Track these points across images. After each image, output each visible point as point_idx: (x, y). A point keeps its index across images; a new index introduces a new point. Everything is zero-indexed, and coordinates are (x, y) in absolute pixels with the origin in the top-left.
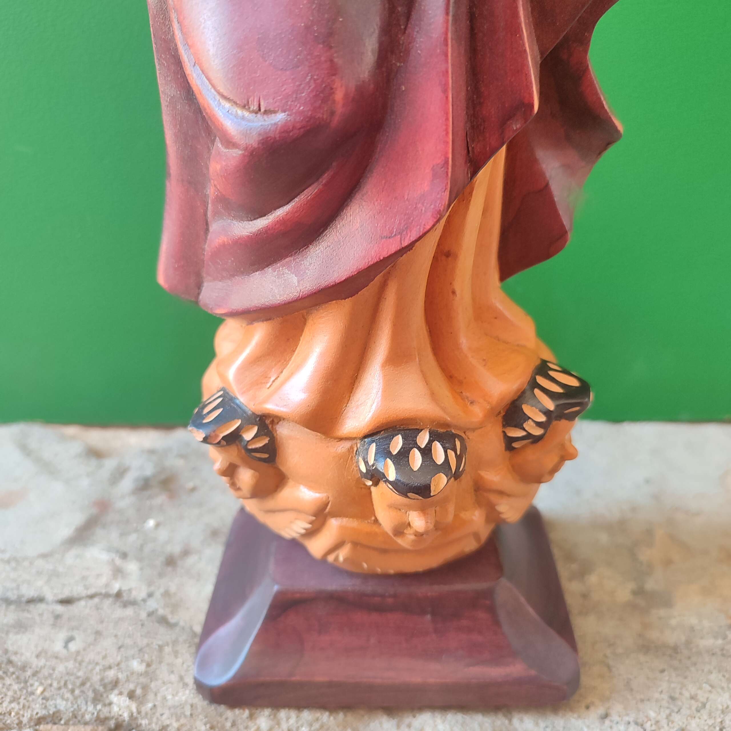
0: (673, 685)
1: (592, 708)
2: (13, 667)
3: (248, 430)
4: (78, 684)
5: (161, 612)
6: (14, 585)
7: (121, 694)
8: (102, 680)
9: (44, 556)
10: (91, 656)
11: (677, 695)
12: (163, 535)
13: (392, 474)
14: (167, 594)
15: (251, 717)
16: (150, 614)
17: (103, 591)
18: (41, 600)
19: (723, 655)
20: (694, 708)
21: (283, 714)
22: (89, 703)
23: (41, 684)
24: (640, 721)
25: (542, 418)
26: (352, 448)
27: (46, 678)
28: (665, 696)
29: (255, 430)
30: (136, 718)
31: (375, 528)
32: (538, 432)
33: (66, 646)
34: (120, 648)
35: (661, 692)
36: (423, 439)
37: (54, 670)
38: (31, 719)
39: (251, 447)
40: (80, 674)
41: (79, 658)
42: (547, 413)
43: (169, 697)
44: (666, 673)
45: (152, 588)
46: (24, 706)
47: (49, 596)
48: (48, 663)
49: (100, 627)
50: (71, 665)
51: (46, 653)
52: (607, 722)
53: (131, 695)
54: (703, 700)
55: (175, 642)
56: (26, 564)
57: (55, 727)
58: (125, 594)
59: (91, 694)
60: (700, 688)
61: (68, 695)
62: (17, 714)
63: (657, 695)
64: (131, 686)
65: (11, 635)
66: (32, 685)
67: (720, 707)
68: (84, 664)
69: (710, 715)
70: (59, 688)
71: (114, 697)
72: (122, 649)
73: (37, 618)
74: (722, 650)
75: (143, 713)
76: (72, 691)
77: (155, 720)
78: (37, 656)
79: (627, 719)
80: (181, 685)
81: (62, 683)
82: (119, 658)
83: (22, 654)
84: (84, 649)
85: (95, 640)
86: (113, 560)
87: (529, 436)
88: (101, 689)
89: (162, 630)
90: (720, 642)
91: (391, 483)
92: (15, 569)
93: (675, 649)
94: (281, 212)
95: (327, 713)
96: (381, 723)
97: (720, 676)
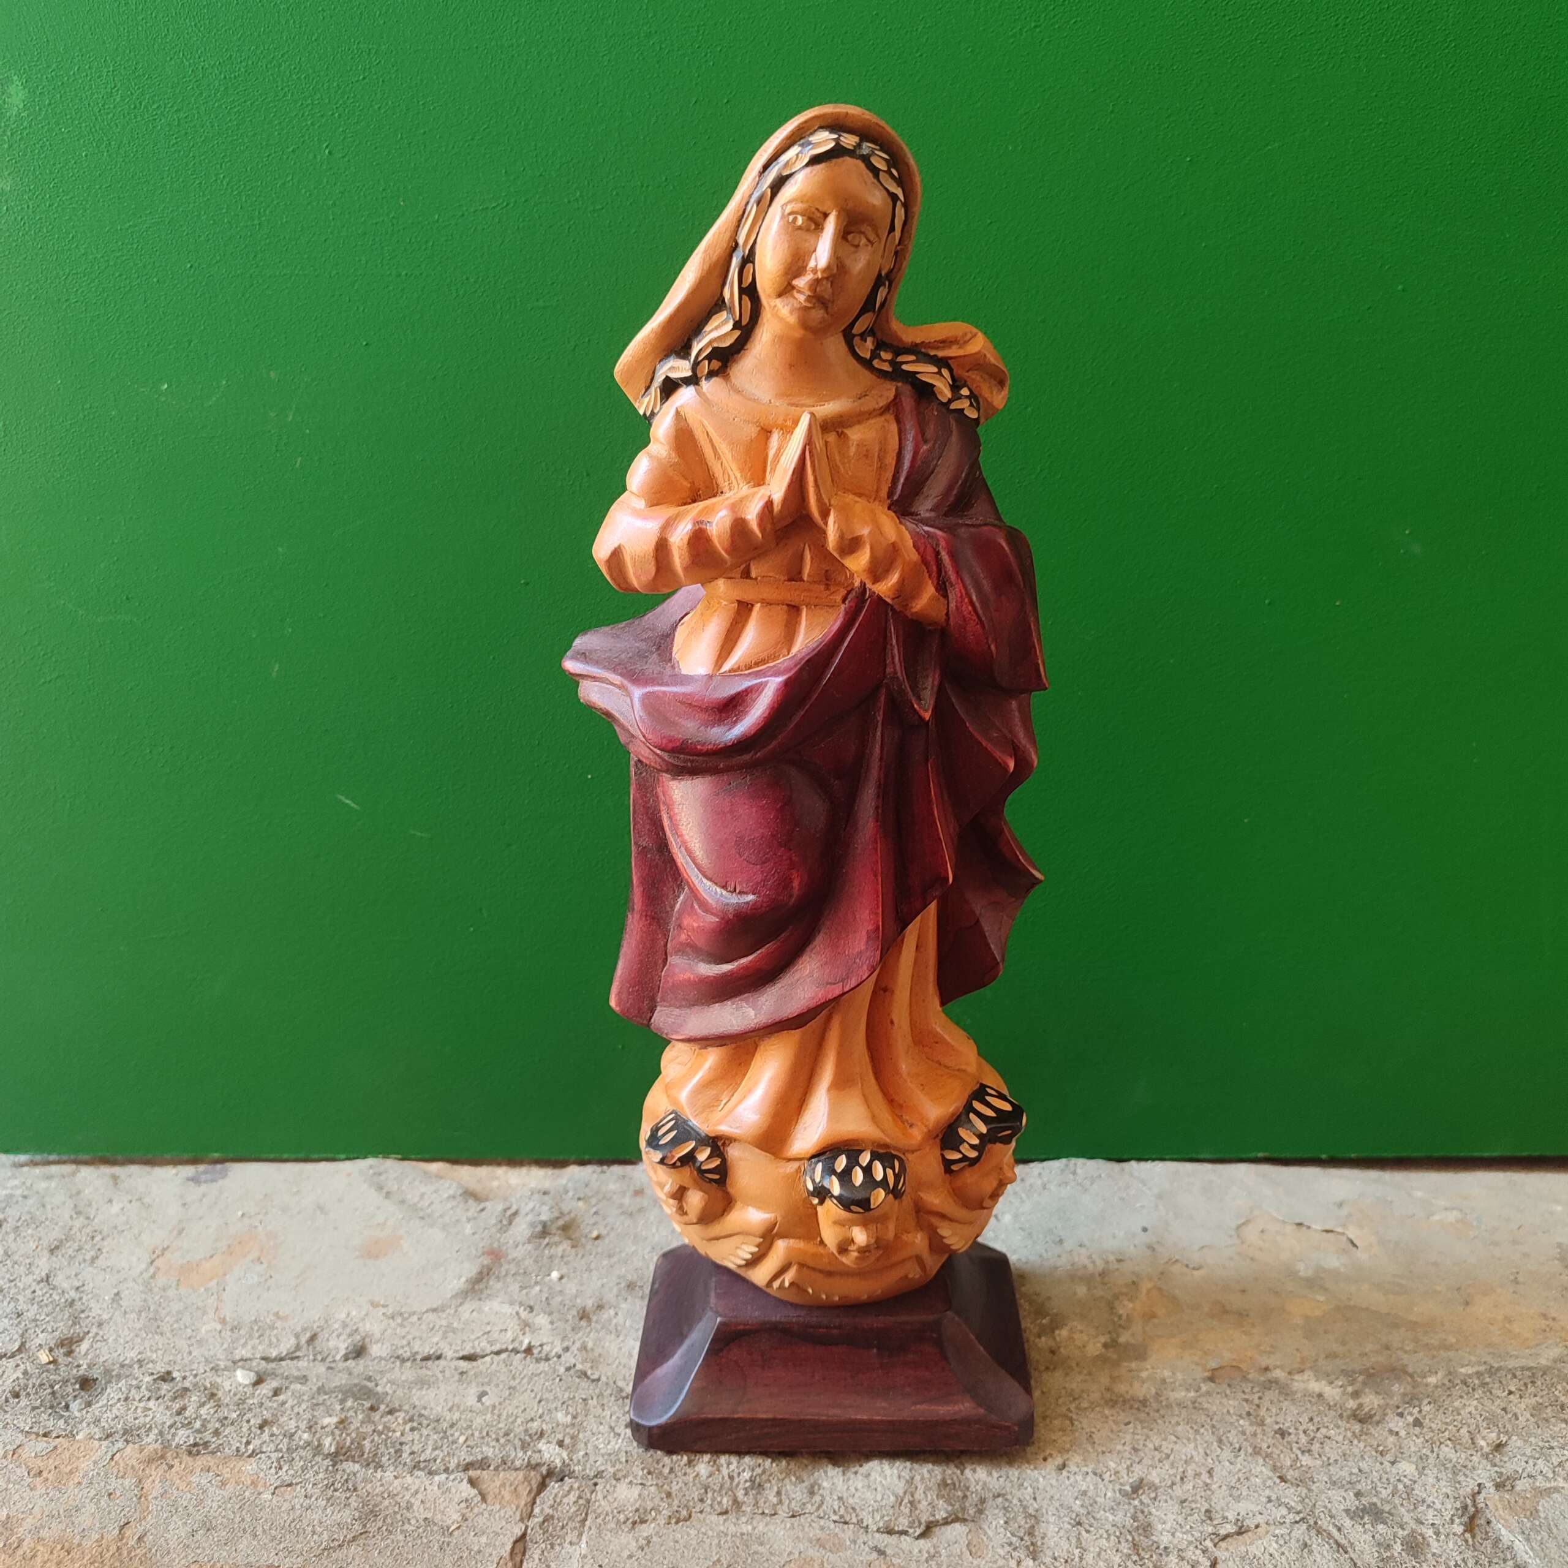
0: (1137, 1437)
1: (1050, 1460)
2: (427, 1419)
3: (701, 1151)
4: (501, 1434)
5: (579, 1367)
6: (405, 1342)
7: (549, 1442)
8: (526, 1431)
9: (434, 1310)
10: (510, 1409)
11: (1140, 1447)
12: (571, 1287)
13: (836, 1189)
14: (584, 1348)
15: (690, 1463)
16: (568, 1369)
17: (510, 1347)
18: (439, 1358)
19: (1195, 1408)
20: (1156, 1459)
21: (723, 1459)
22: (518, 1450)
23: (462, 1434)
24: (1099, 1471)
25: (975, 1141)
26: (799, 1168)
27: (466, 1429)
28: (1128, 1448)
29: (708, 1151)
30: (568, 1465)
31: (821, 1250)
32: (973, 1154)
33: (479, 1400)
34: (540, 1401)
35: (1124, 1444)
36: (865, 1158)
37: (472, 1421)
38: (458, 1465)
39: (703, 1168)
40: (501, 1425)
41: (496, 1412)
42: (980, 1136)
43: (602, 1446)
44: (1131, 1425)
45: (565, 1344)
46: (448, 1453)
47: (450, 1354)
48: (463, 1417)
49: (513, 1383)
50: (489, 1417)
51: (459, 1407)
52: (1065, 1473)
53: (561, 1444)
54: (1168, 1451)
55: (600, 1395)
56: (415, 1318)
57: (485, 1472)
58: (535, 1351)
59: (518, 1443)
60: (1165, 1439)
61: (494, 1443)
62: (443, 1460)
63: (1119, 1447)
64: (560, 1437)
65: (414, 1391)
66: (452, 1435)
67: (1184, 1457)
68: (504, 1417)
69: (1172, 1466)
70: (483, 1438)
71: (542, 1445)
72: (543, 1403)
73: (440, 1376)
74: (1194, 1403)
75: (575, 1461)
76: (498, 1440)
77: (588, 1466)
78: (450, 1410)
79: (1085, 1469)
80: (612, 1434)
81: (484, 1434)
82: (540, 1411)
83: (431, 1409)
84: (500, 1404)
85: (510, 1394)
86: (517, 1313)
87: (965, 1158)
88: (527, 1438)
89: (584, 1384)
90: (1192, 1394)
91: (836, 1198)
92: (401, 1325)
93: (1144, 1402)
94: (744, 961)
95: (770, 1460)
96: (826, 1472)
97: (1188, 1428)
